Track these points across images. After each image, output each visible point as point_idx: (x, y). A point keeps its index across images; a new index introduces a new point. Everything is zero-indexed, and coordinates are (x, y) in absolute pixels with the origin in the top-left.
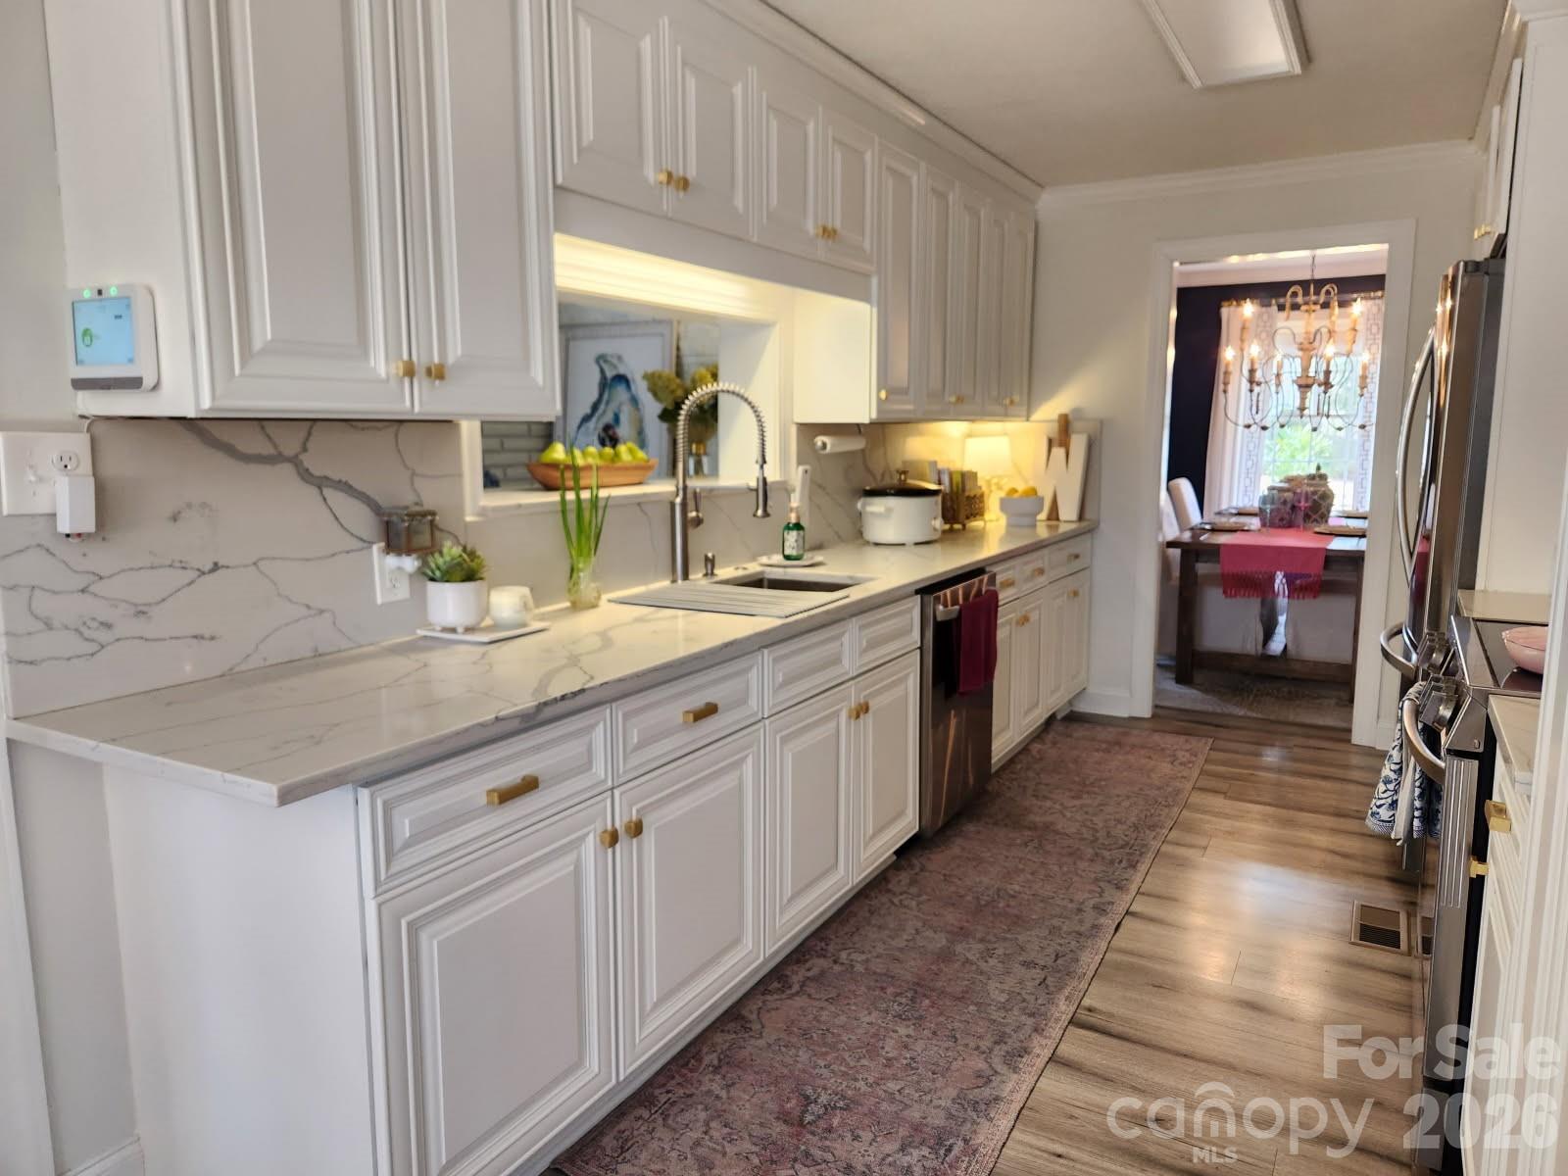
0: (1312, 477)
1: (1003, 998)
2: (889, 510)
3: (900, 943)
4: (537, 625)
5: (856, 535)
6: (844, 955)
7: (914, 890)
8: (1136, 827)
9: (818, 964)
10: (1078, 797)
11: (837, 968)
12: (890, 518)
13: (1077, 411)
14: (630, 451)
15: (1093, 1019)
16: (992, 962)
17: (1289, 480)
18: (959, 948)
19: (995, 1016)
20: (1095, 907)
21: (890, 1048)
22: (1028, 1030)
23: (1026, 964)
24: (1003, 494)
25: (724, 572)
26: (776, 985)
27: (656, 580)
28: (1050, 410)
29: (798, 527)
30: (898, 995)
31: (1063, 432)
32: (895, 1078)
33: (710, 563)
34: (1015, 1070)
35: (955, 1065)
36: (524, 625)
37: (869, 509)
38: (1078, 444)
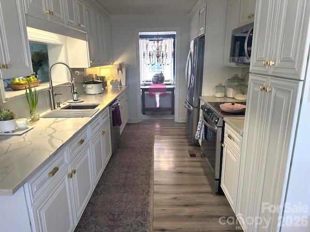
0: (161, 74)
1: (140, 183)
2: (92, 87)
3: (116, 178)
4: (30, 127)
5: (84, 93)
6: (106, 183)
7: (114, 166)
8: (148, 144)
9: (102, 187)
10: (136, 140)
11: (106, 187)
12: (92, 89)
13: (122, 63)
14: (33, 78)
15: (157, 183)
16: (135, 176)
17: (157, 74)
18: (128, 175)
19: (141, 186)
20: (149, 161)
21: (125, 200)
22: (147, 188)
23: (142, 175)
24: (110, 81)
25: (62, 106)
26: (95, 194)
27: (47, 110)
28: (117, 63)
29: (76, 93)
30: (121, 188)
31: (120, 68)
32: (128, 205)
33: (59, 104)
34: (149, 196)
35: (138, 199)
36: (27, 128)
37: (88, 87)
38: (124, 70)
